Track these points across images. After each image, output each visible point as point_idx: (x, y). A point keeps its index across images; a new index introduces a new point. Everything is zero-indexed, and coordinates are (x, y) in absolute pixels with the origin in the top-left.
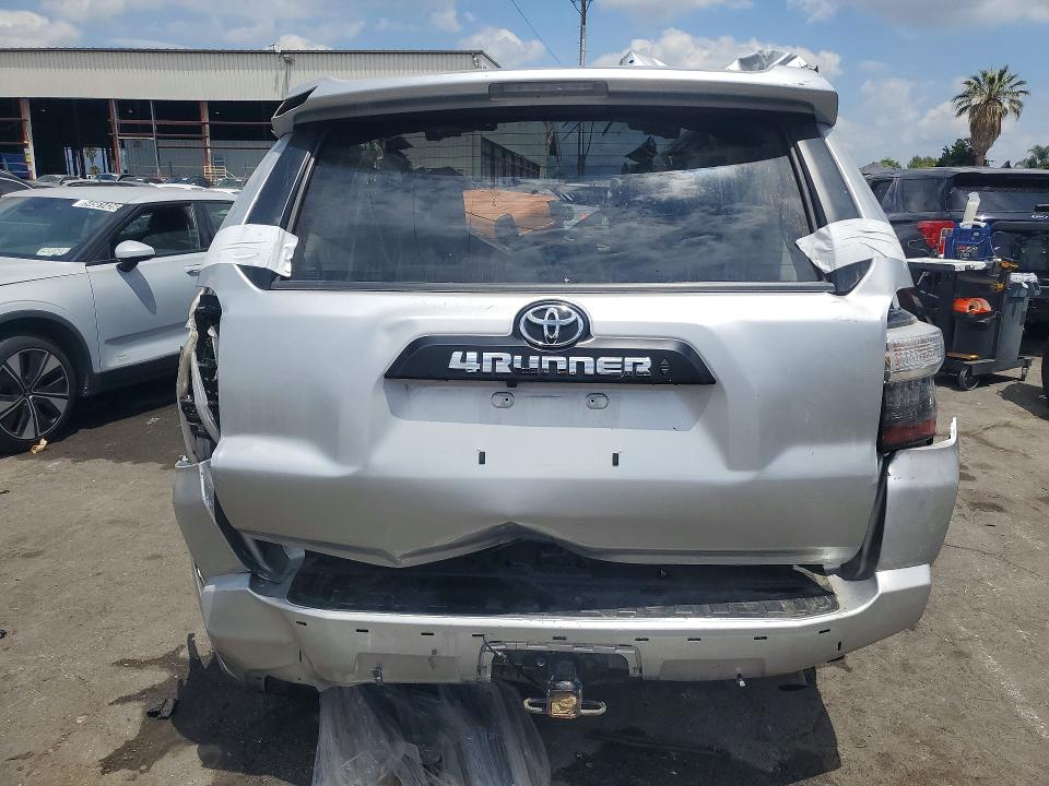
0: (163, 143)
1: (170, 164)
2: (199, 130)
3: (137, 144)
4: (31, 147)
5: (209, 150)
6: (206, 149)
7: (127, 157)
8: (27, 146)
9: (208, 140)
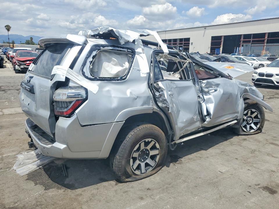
0: (253, 45)
1: (253, 50)
2: (264, 41)
3: (246, 46)
4: (222, 47)
5: (265, 47)
6: (264, 46)
7: (243, 49)
8: (221, 47)
9: (266, 43)
